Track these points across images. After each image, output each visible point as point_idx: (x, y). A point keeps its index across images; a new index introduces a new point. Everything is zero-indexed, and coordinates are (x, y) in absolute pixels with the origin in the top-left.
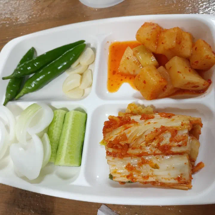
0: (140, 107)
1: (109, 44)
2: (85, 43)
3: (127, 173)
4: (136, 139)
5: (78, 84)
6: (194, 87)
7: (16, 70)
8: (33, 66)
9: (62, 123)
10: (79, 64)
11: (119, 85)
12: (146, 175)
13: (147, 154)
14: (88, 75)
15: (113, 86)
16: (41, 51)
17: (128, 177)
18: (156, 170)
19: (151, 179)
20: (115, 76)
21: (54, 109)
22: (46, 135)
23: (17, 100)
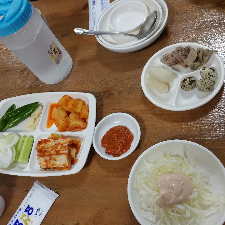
0: (55, 135)
1: (50, 105)
2: (38, 104)
3: (45, 163)
4: (48, 148)
5: (32, 124)
6: (79, 126)
7: (3, 116)
8: (12, 115)
9: (22, 143)
10: (34, 114)
11: (52, 124)
12: (52, 164)
13: (52, 155)
14: (38, 120)
15: (49, 125)
16: (18, 106)
17: (46, 165)
18: (55, 161)
19: (55, 166)
20: (51, 120)
21: (20, 136)
22: (14, 149)
23: (3, 131)
